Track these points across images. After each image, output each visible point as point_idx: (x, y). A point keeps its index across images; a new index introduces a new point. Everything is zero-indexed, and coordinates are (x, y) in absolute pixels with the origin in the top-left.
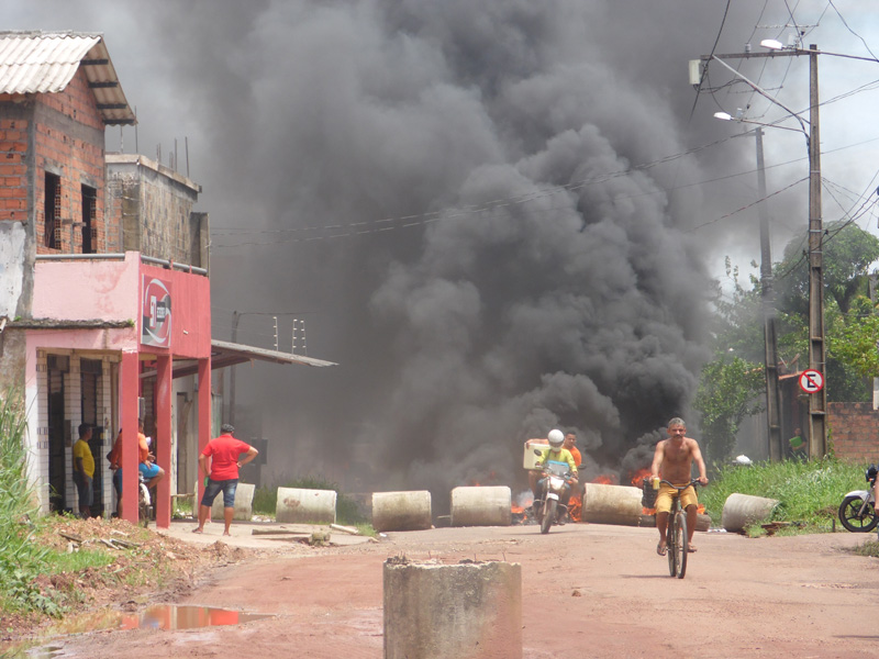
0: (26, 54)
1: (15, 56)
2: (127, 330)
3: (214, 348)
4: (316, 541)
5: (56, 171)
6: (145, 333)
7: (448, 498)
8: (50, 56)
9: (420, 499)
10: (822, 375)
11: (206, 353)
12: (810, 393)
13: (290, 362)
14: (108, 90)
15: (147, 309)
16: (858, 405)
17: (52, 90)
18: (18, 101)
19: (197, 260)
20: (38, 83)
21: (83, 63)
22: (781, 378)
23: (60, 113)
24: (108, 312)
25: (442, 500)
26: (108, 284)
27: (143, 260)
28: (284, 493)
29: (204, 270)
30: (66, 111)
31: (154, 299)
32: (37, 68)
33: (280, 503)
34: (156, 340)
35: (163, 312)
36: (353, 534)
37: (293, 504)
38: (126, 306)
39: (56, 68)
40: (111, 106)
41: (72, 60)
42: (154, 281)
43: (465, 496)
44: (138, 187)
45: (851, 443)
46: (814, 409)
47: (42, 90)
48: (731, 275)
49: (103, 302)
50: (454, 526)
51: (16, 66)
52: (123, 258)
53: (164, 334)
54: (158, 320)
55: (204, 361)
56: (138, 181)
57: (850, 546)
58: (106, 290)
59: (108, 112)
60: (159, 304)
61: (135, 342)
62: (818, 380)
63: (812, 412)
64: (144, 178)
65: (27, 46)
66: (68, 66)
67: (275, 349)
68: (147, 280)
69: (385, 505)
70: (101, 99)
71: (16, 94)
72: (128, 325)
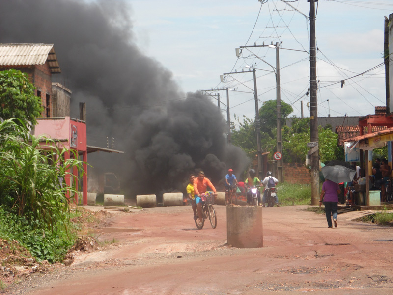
0: (29, 52)
1: (26, 52)
2: (66, 142)
3: (88, 148)
4: (125, 211)
5: (40, 90)
6: (71, 143)
7: (162, 197)
8: (37, 52)
9: (152, 197)
10: (281, 154)
11: (85, 150)
12: (277, 160)
13: (111, 152)
14: (53, 63)
15: (72, 135)
16: (289, 164)
17: (41, 64)
18: (29, 67)
19: (82, 118)
20: (35, 61)
21: (49, 54)
22: (263, 154)
23: (41, 71)
24: (60, 136)
25: (160, 198)
26: (59, 127)
27: (71, 119)
28: (107, 196)
29: (84, 122)
30: (42, 70)
31: (73, 132)
32: (34, 57)
33: (105, 199)
34: (74, 145)
35: (75, 136)
36: (135, 209)
37: (110, 199)
38: (66, 134)
39: (40, 57)
40: (54, 68)
41: (45, 54)
42: (74, 126)
43: (167, 196)
44: (57, 93)
45: (286, 177)
46: (279, 165)
47: (37, 64)
48: (237, 119)
49: (58, 133)
50: (164, 206)
51: (27, 56)
52: (64, 119)
53: (76, 144)
54: (75, 139)
55: (85, 152)
56: (57, 91)
57: (302, 209)
58: (59, 129)
59: (53, 70)
60: (75, 134)
61: (69, 146)
62: (280, 155)
63: (278, 166)
64: (58, 90)
65: (29, 49)
66: (44, 56)
67: (107, 148)
68: (72, 125)
69: (141, 200)
70: (51, 66)
71: (29, 65)
72: (66, 141)
